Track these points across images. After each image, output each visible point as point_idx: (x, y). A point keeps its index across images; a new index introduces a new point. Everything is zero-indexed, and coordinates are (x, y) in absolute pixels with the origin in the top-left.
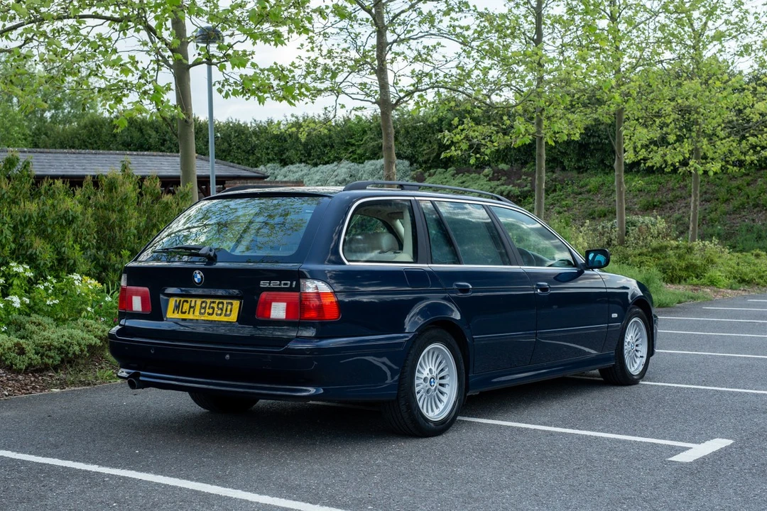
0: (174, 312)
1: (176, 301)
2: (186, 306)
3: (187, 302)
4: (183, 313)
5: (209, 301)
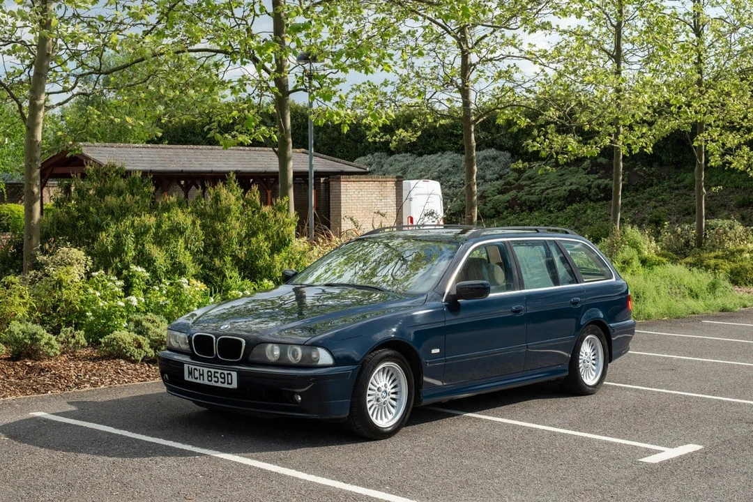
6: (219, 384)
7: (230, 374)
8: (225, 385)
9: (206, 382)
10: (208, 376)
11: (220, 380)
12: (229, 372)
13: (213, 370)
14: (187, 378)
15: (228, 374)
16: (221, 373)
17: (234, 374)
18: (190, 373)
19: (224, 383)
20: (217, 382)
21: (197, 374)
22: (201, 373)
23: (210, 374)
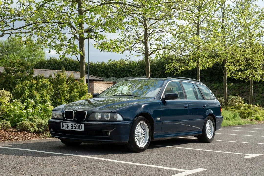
6: (76, 130)
7: (81, 125)
8: (79, 130)
9: (70, 129)
10: (71, 127)
11: (76, 128)
12: (80, 124)
13: (73, 124)
14: (62, 128)
15: (80, 125)
16: (77, 125)
17: (83, 125)
18: (63, 126)
19: (78, 129)
20: (75, 129)
21: (66, 126)
22: (68, 125)
23: (72, 126)
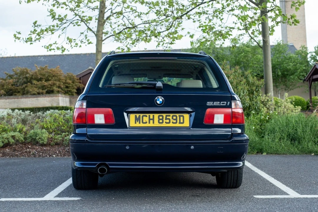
0: (136, 123)
1: (136, 116)
2: (146, 119)
3: (146, 116)
4: (143, 123)
5: (164, 115)
